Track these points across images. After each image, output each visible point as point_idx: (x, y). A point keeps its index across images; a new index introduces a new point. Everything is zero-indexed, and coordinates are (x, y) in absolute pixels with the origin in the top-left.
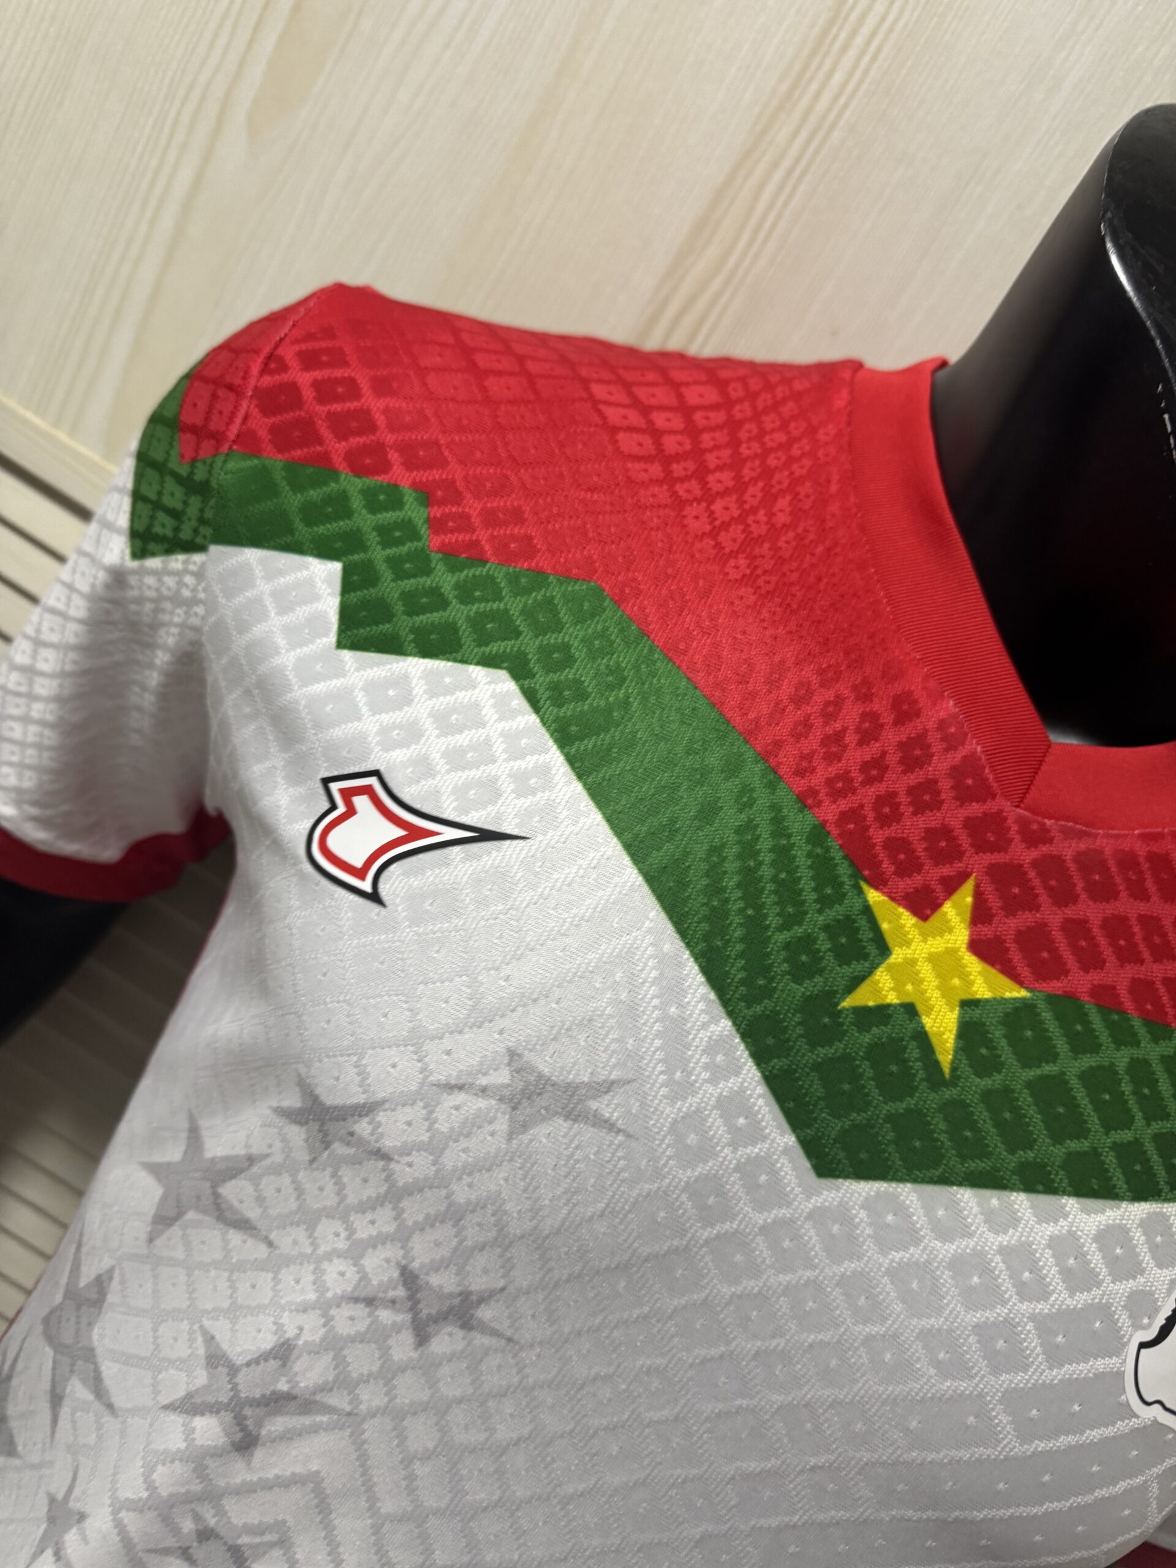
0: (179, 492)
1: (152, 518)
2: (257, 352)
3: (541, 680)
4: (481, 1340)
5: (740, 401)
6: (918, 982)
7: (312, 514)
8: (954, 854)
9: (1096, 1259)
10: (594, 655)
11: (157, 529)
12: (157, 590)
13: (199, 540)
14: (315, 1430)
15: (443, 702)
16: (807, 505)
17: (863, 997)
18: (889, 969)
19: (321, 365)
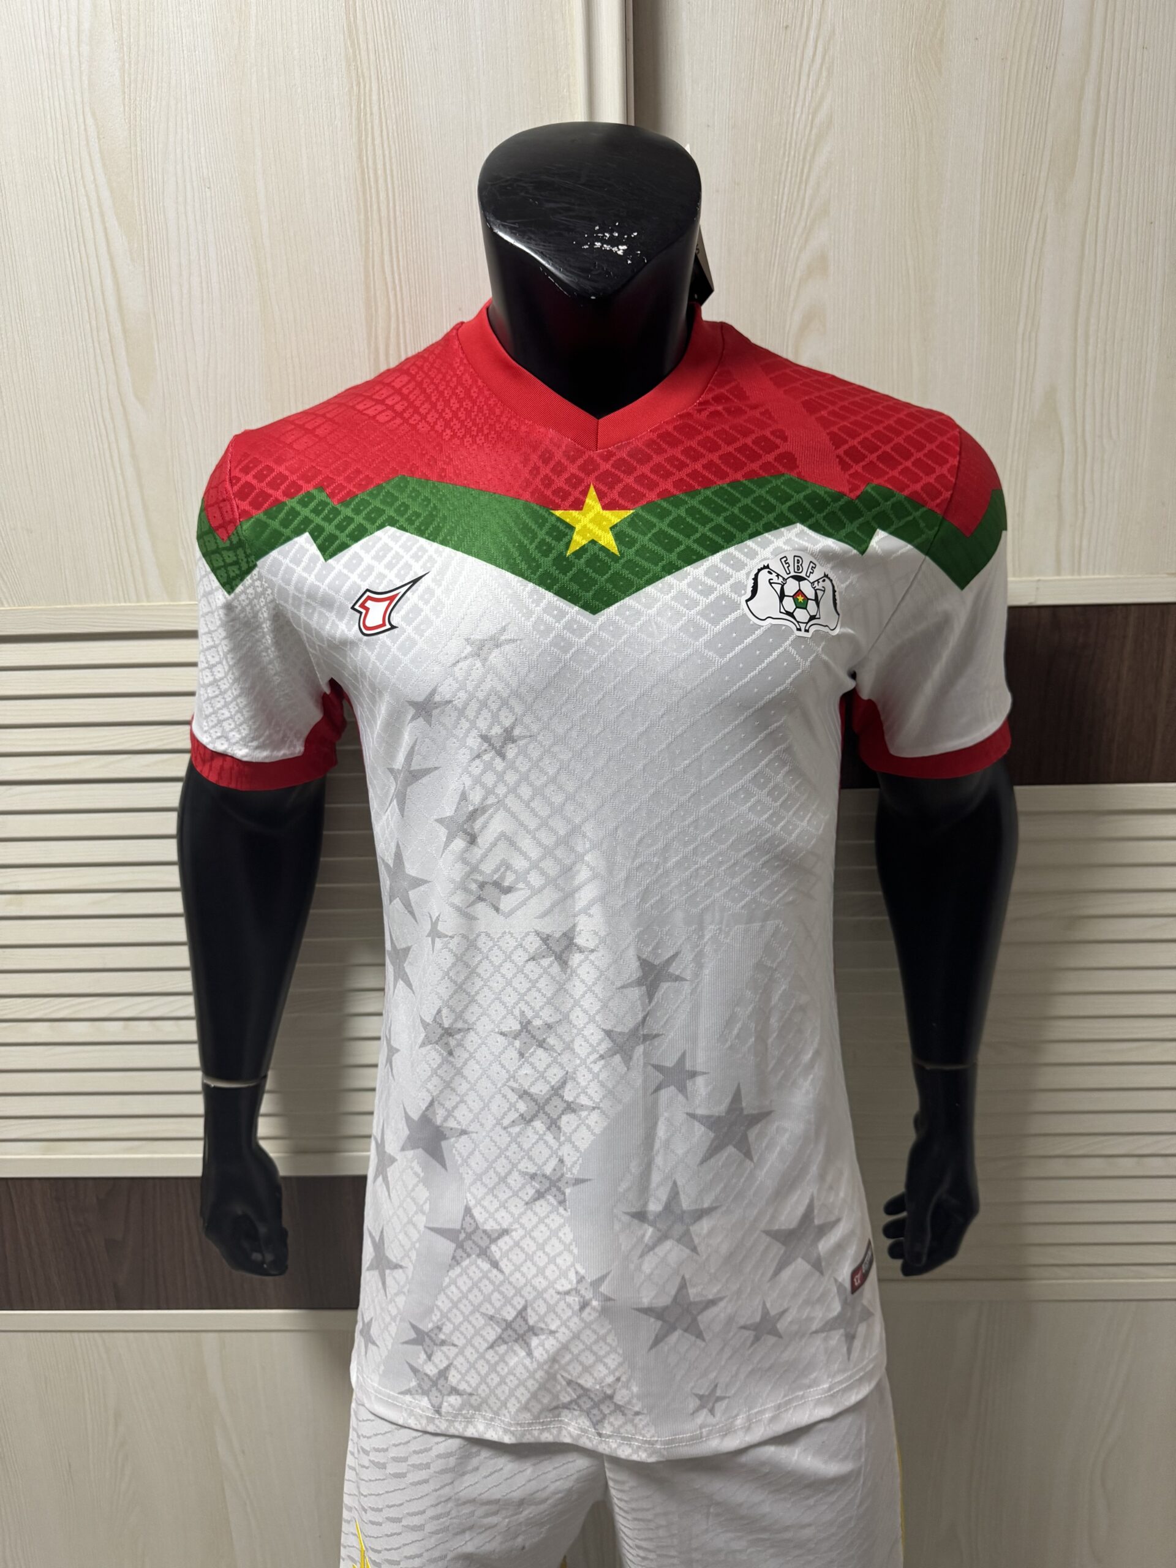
0: (231, 554)
1: (227, 572)
2: (224, 481)
3: (402, 521)
4: (521, 743)
5: (417, 373)
6: (590, 531)
7: (285, 523)
8: (581, 481)
9: (709, 582)
10: (414, 499)
11: (232, 574)
12: (248, 598)
13: (251, 565)
14: (491, 817)
15: (373, 553)
16: (462, 395)
17: (574, 548)
18: (578, 533)
19: (252, 469)
